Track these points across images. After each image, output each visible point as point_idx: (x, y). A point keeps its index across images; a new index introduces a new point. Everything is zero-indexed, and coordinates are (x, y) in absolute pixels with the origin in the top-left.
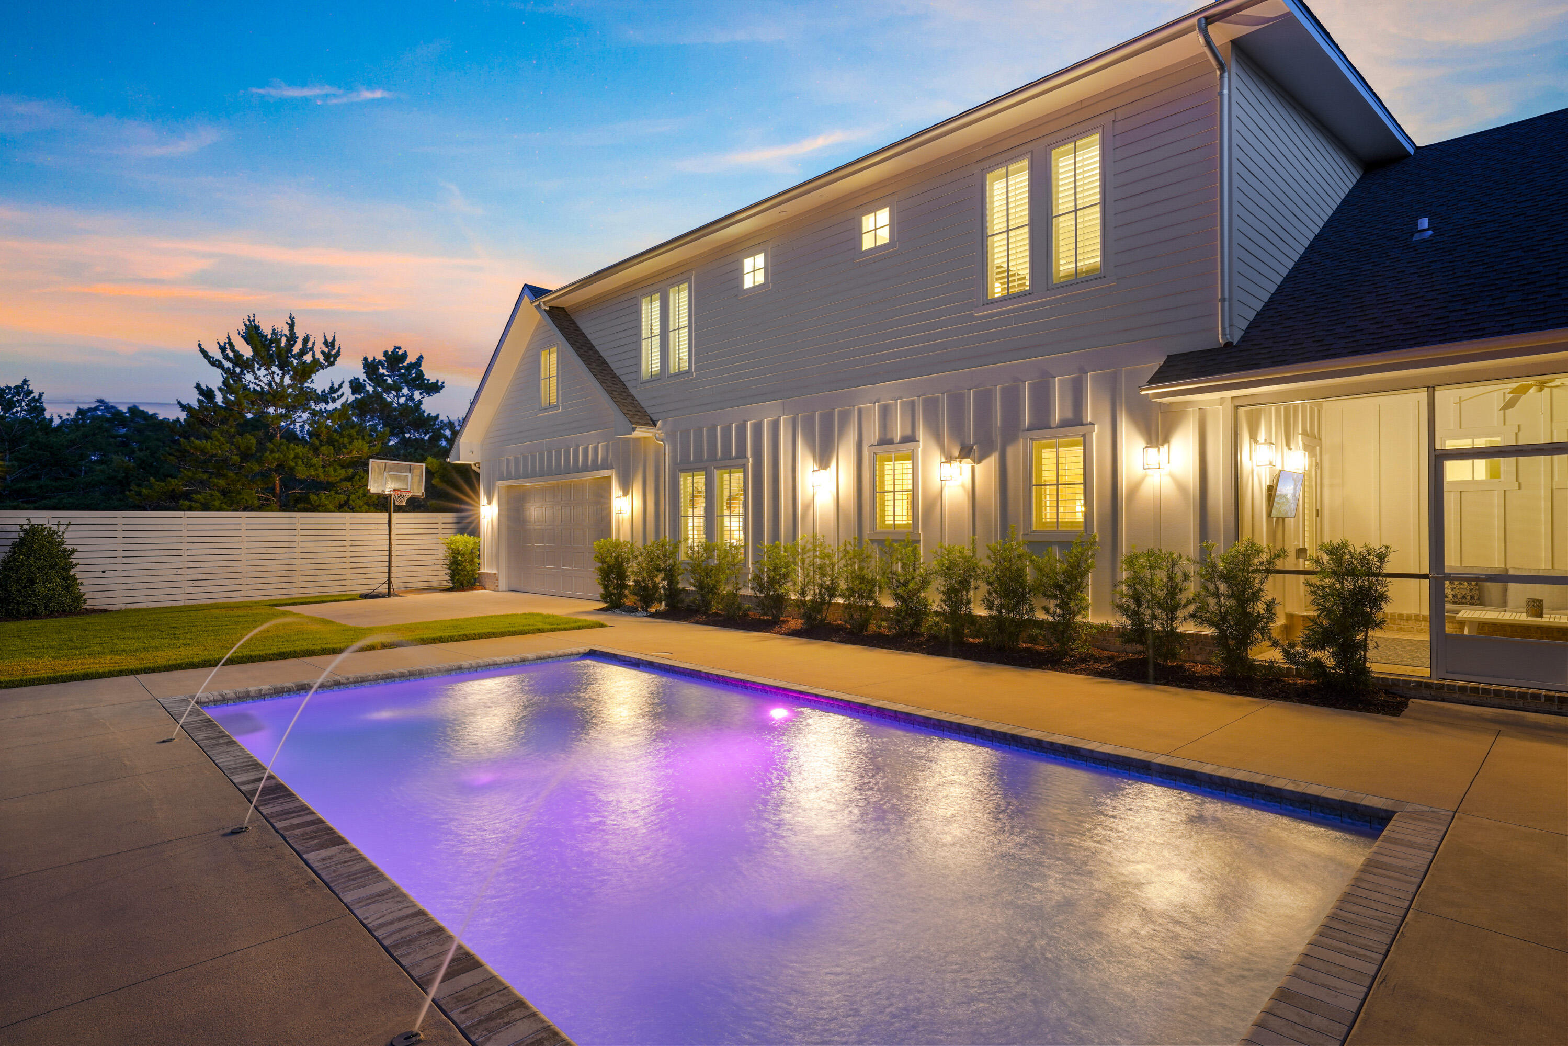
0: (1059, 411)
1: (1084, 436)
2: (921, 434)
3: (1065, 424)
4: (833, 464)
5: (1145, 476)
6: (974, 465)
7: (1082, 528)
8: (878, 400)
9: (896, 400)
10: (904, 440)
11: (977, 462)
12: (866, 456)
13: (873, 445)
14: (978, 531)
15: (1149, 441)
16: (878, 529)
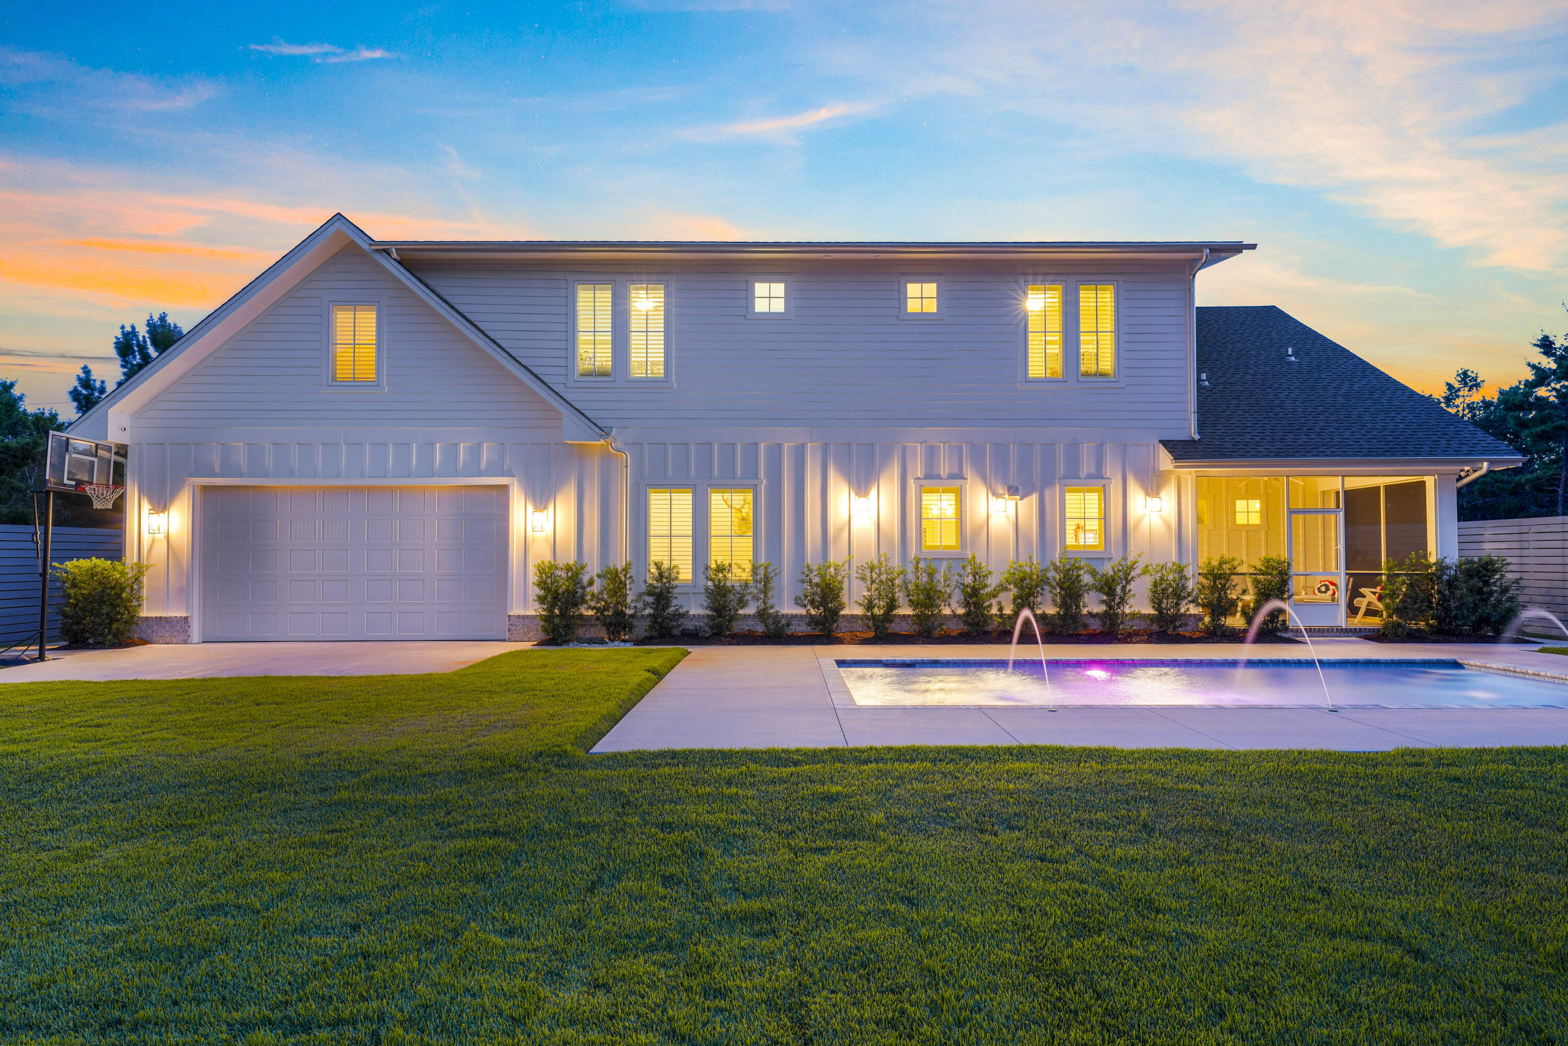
0: (1087, 466)
1: (1104, 486)
2: (968, 473)
3: (1090, 476)
4: (873, 492)
5: (1145, 515)
6: (1019, 502)
7: (1102, 549)
8: (925, 442)
9: (944, 443)
10: (952, 477)
11: (1021, 499)
12: (912, 487)
13: (918, 478)
14: (1020, 551)
15: (1147, 494)
16: (924, 550)
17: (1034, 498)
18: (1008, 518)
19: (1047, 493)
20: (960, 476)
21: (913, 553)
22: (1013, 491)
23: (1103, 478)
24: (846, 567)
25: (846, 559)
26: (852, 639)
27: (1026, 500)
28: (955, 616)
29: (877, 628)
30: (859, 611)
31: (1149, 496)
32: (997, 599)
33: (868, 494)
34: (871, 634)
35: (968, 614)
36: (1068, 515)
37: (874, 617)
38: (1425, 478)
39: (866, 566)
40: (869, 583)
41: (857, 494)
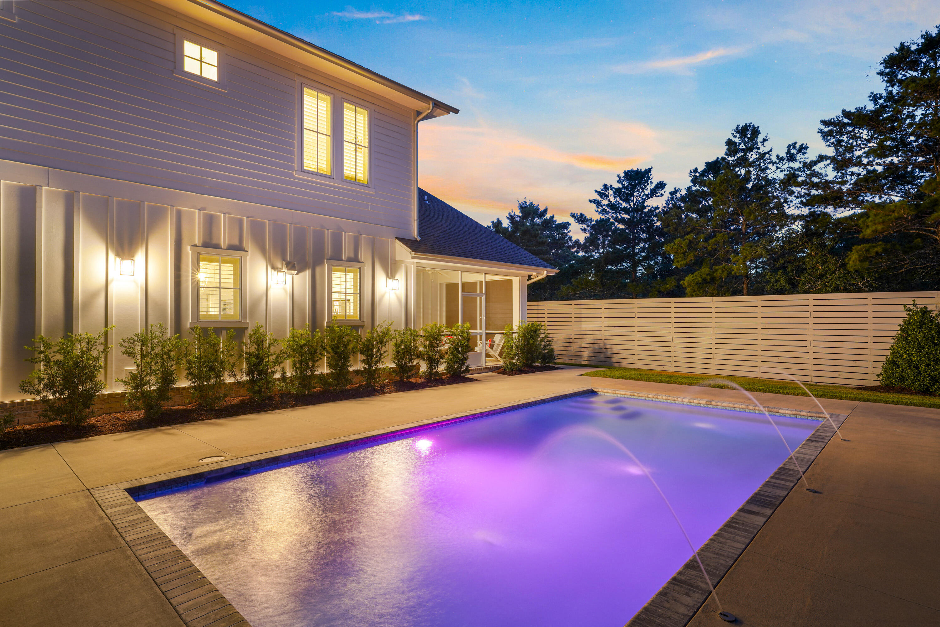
0: (348, 251)
1: (360, 268)
2: (249, 246)
3: (350, 260)
4: (140, 256)
5: (385, 293)
6: (295, 276)
7: (358, 318)
8: (204, 209)
9: (225, 214)
10: (232, 248)
11: (297, 274)
12: (188, 253)
13: (195, 246)
14: (295, 320)
15: (388, 276)
16: (201, 319)
17: (307, 273)
18: (286, 291)
19: (318, 270)
20: (238, 248)
21: (188, 322)
22: (290, 266)
23: (359, 262)
24: (102, 340)
25: (103, 330)
26: (114, 425)
27: (301, 274)
28: (239, 384)
29: (149, 408)
30: (121, 389)
31: (390, 278)
32: (282, 366)
33: (133, 257)
34: (139, 415)
35: (252, 382)
36: (334, 290)
37: (145, 396)
38: (513, 278)
39: (136, 338)
40: (139, 357)
41: (118, 254)
